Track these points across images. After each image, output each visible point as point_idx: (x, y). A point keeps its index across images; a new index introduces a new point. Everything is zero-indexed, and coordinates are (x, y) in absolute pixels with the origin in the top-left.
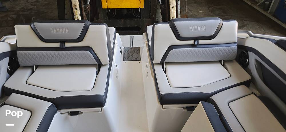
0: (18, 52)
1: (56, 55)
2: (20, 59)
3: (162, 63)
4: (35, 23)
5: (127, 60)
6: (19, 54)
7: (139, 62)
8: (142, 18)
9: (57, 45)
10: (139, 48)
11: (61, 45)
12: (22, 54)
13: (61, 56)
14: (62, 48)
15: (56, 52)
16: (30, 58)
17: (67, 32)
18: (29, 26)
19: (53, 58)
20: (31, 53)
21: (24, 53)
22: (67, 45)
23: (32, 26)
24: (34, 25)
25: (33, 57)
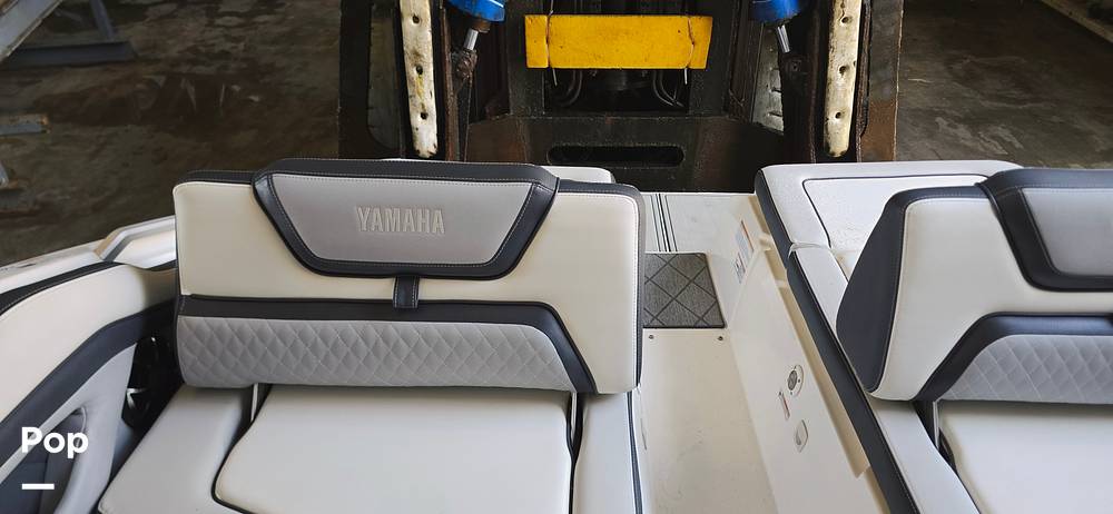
0: (184, 322)
1: (372, 343)
2: (187, 353)
3: (921, 407)
4: (279, 179)
5: (656, 323)
6: (185, 326)
7: (721, 338)
8: (690, 112)
9: (382, 289)
10: (703, 258)
11: (403, 293)
12: (198, 333)
13: (396, 349)
14: (406, 308)
15: (373, 327)
16: (239, 353)
17: (438, 229)
18: (244, 189)
19: (352, 356)
20: (247, 326)
21: (212, 328)
22: (431, 290)
23: (262, 186)
24: (271, 185)
25: (252, 348)
